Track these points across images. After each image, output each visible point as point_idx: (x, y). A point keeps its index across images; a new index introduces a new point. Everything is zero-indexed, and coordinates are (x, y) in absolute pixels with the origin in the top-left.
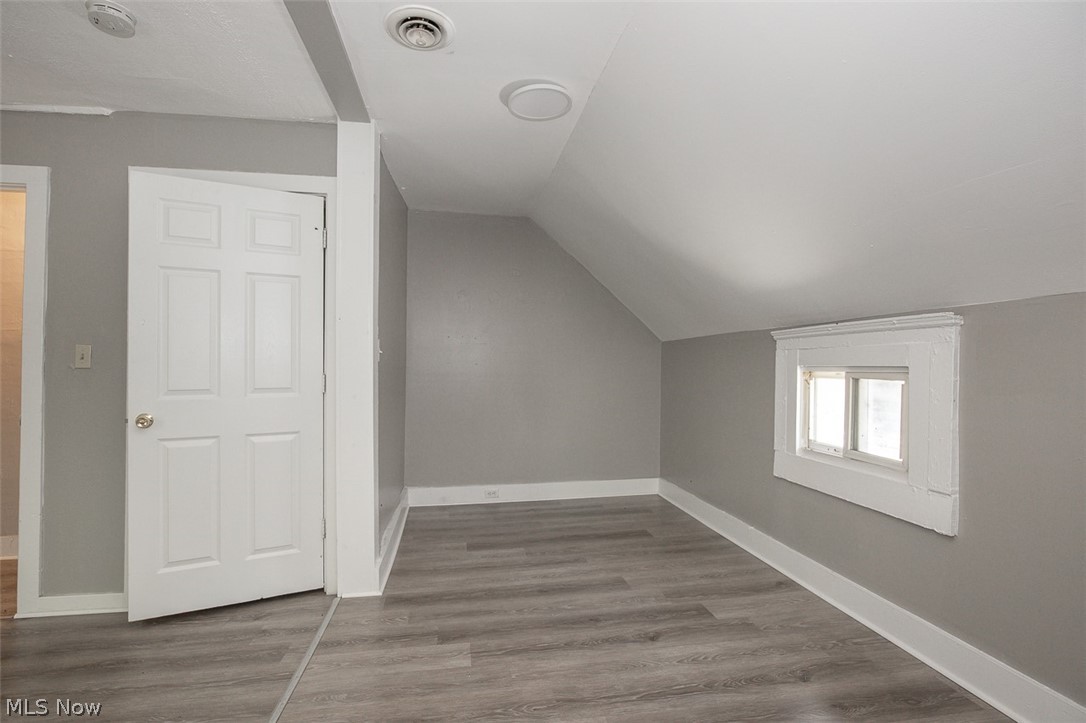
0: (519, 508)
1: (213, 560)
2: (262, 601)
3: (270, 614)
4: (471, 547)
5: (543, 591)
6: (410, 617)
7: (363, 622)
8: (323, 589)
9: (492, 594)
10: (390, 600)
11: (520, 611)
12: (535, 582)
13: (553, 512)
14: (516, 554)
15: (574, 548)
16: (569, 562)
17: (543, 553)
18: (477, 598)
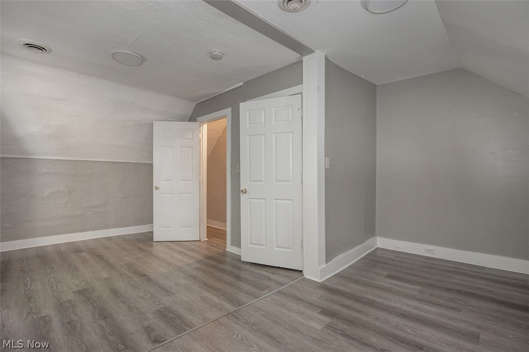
0: (447, 264)
1: (264, 246)
2: (279, 268)
3: (278, 274)
4: (388, 276)
5: (404, 315)
6: (321, 296)
7: (301, 290)
8: (302, 271)
9: (371, 304)
10: (323, 286)
11: (376, 319)
12: (405, 308)
13: (471, 273)
14: (411, 289)
15: (460, 300)
16: (445, 307)
17: (431, 295)
18: (362, 302)
